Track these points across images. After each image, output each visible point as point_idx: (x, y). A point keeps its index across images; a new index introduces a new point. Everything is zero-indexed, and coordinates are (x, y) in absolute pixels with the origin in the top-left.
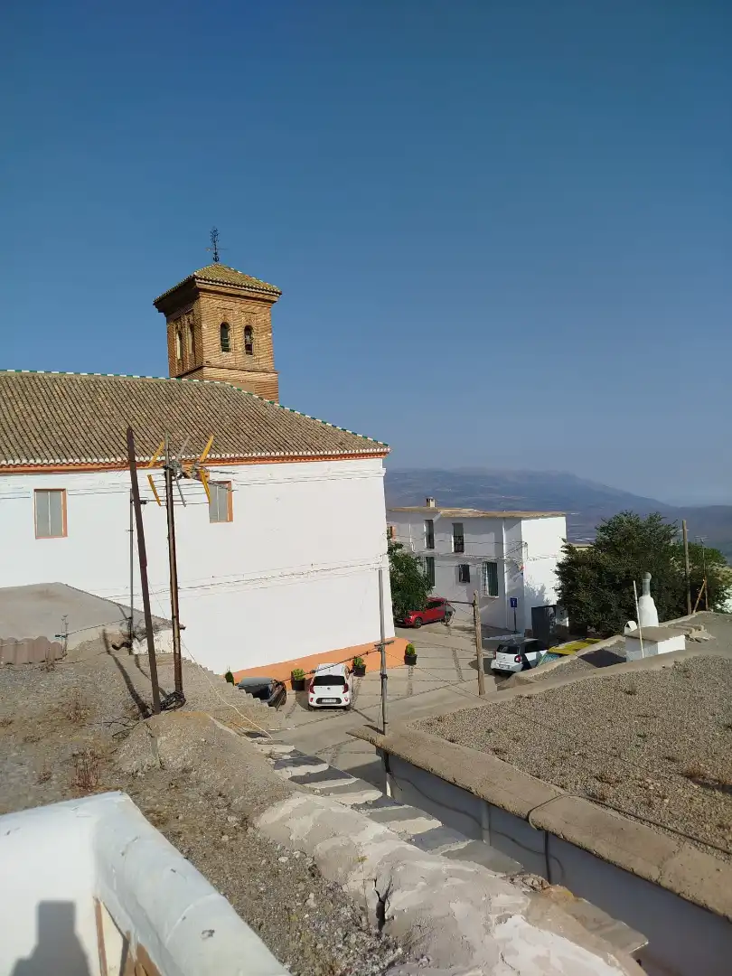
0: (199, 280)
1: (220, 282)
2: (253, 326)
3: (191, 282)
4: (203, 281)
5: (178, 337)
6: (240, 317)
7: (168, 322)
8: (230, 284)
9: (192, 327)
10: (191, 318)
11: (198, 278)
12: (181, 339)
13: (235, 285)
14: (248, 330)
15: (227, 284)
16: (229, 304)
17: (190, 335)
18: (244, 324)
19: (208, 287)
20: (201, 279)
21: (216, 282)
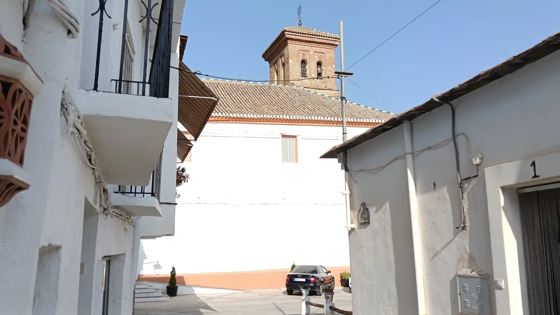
0: (287, 33)
1: (301, 33)
2: (322, 62)
3: (283, 34)
4: (290, 33)
5: (276, 74)
6: (314, 56)
7: (271, 67)
8: (307, 34)
9: (283, 64)
10: (283, 59)
11: (286, 31)
12: (277, 74)
13: (310, 35)
14: (319, 64)
15: (305, 34)
16: (307, 47)
17: (282, 70)
18: (317, 60)
19: (293, 37)
20: (289, 32)
21: (298, 33)
